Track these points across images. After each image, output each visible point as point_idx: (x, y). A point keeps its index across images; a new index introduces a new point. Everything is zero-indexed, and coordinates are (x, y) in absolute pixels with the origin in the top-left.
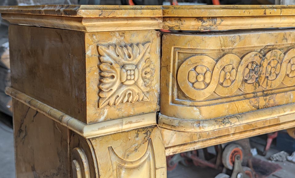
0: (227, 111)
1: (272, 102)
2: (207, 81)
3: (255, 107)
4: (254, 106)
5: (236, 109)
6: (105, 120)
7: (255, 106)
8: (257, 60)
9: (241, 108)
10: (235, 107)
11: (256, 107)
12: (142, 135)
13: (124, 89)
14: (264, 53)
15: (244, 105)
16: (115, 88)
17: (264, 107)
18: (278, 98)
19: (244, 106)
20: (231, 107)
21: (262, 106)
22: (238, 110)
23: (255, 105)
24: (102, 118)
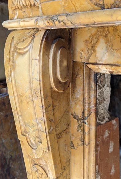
0: (63, 8)
3: (98, 6)
4: (96, 5)
5: (73, 7)
7: (98, 4)
9: (79, 6)
10: (72, 4)
11: (100, 5)
17: (112, 6)
19: (82, 4)
20: (67, 4)
21: (109, 6)
22: (75, 8)
23: (98, 2)
24: (16, 17)
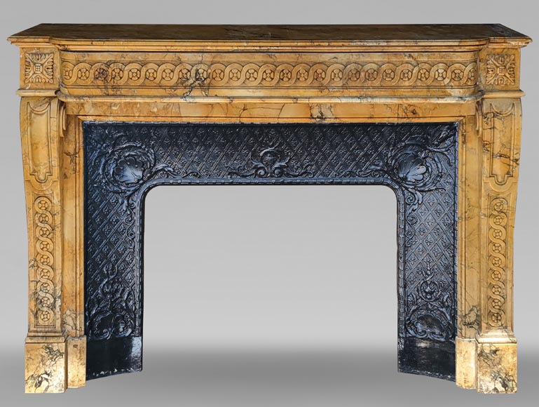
1: (118, 93)
2: (71, 75)
6: (29, 89)
8: (103, 67)
12: (47, 100)
13: (35, 75)
14: (108, 64)
15: (98, 92)
16: (31, 74)
17: (112, 95)
18: (123, 92)
23: (105, 93)
24: (27, 88)
